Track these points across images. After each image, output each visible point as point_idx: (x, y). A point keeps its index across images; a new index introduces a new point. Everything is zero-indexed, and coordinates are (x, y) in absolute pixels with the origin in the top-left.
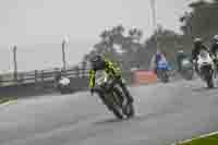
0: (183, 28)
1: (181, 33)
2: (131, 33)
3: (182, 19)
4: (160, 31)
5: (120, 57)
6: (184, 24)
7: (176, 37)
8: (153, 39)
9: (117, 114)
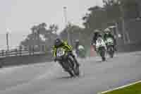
0: (84, 24)
1: (83, 27)
2: (51, 27)
3: (84, 18)
4: (70, 25)
5: (44, 43)
6: (85, 21)
7: (79, 30)
8: (65, 31)
9: (71, 73)
